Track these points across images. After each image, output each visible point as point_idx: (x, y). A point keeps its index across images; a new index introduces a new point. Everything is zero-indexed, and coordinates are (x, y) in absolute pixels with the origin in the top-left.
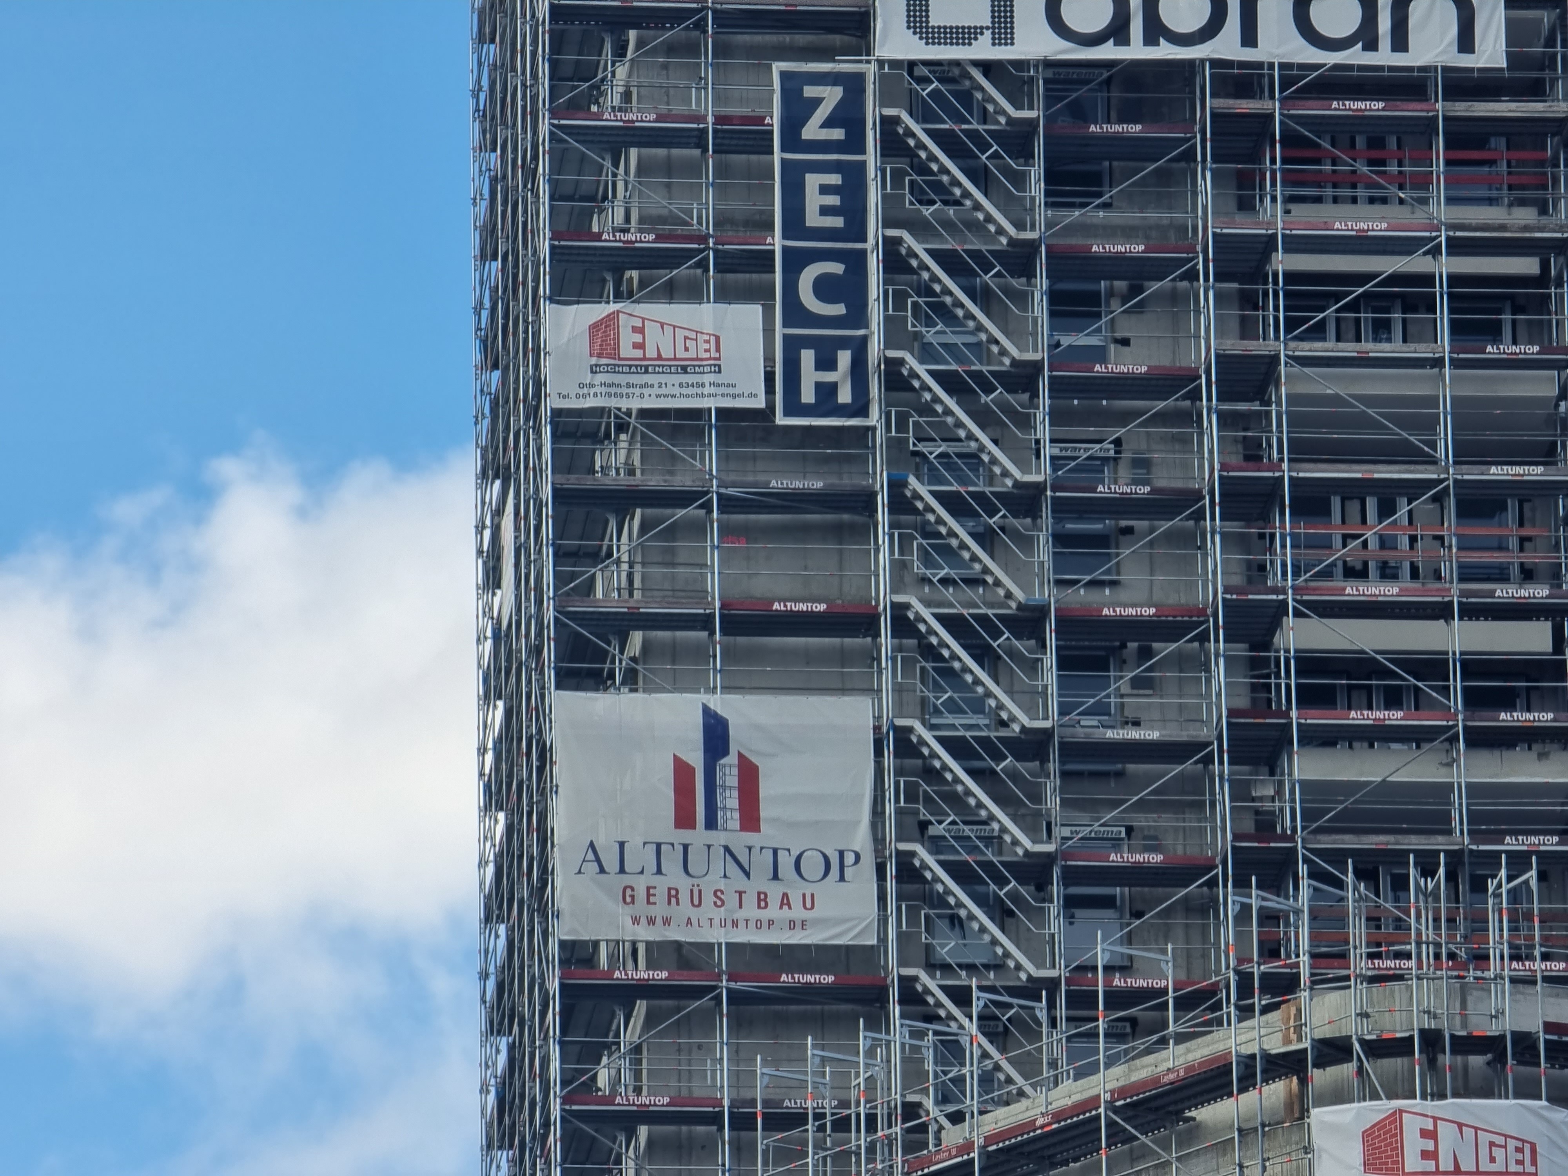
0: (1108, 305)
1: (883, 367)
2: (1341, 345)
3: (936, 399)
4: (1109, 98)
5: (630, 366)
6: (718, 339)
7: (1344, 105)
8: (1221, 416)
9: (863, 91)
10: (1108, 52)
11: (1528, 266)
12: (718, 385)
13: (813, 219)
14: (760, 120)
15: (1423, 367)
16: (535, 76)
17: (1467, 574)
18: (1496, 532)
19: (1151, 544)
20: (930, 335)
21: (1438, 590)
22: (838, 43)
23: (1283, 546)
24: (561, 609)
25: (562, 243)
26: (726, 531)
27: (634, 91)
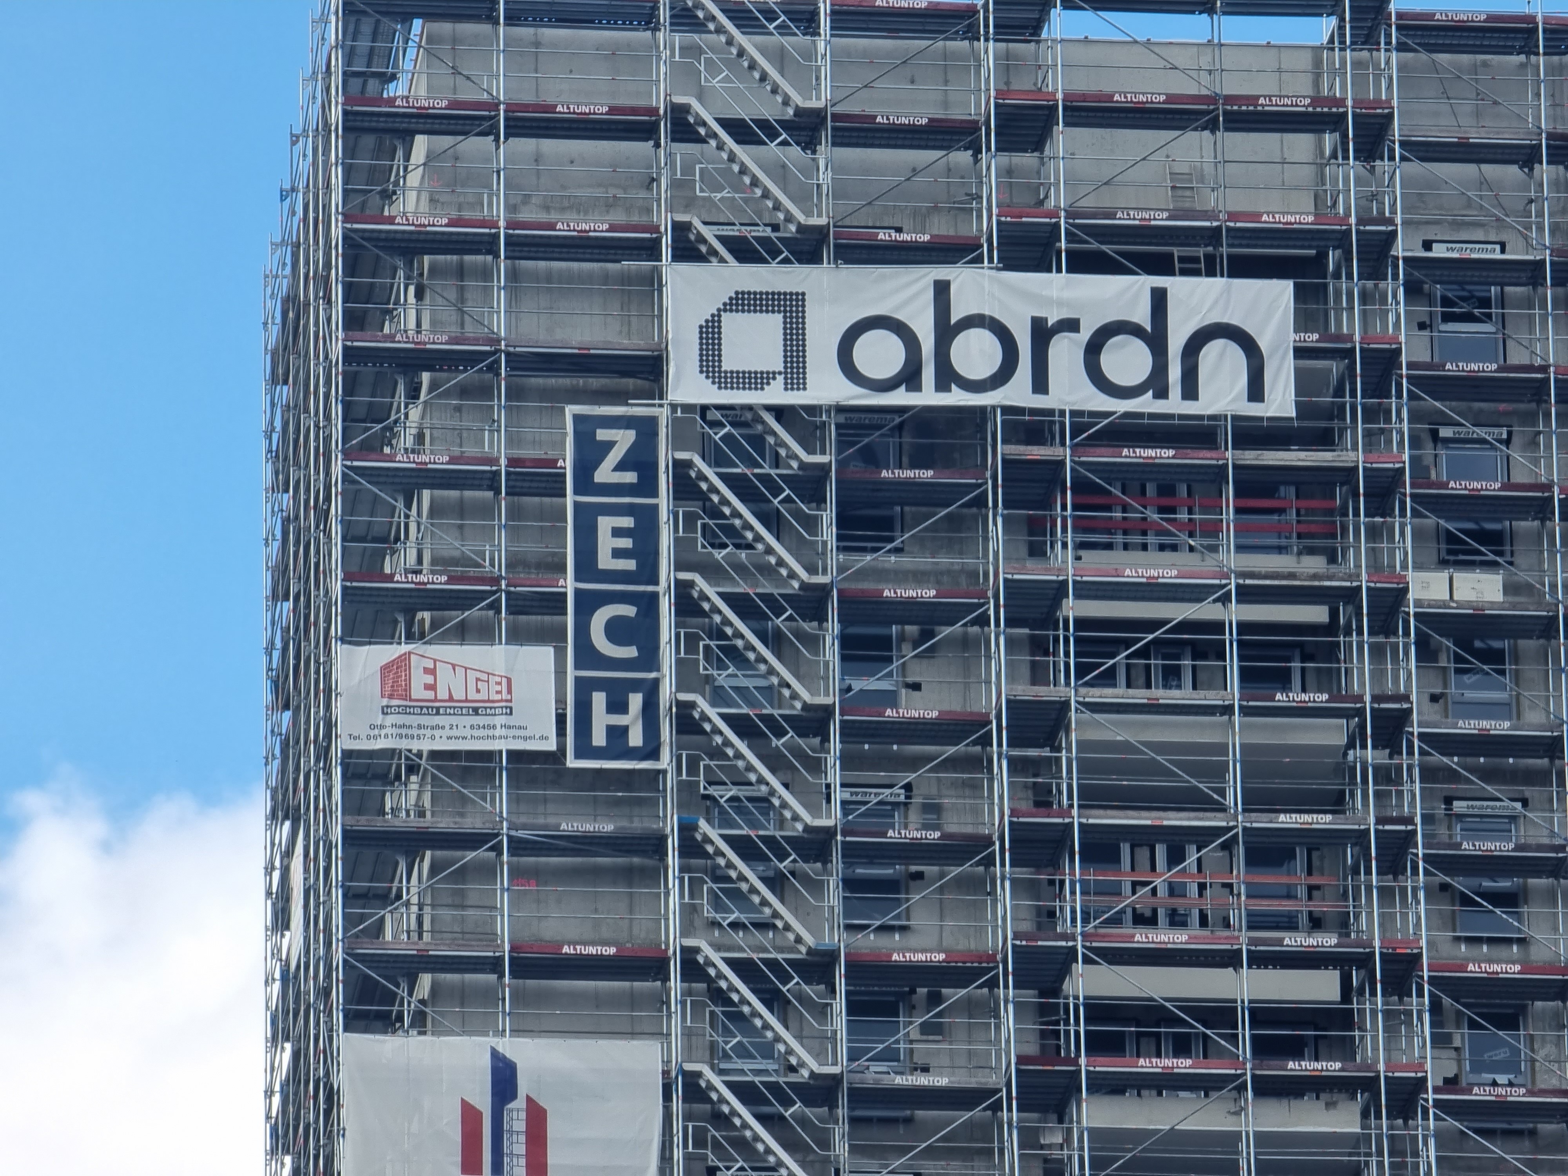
0: (899, 649)
1: (674, 710)
2: (1131, 691)
3: (727, 743)
4: (900, 444)
5: (421, 708)
6: (509, 681)
7: (1134, 452)
8: (1012, 761)
9: (656, 434)
10: (900, 398)
11: (1317, 614)
12: (510, 727)
13: (605, 561)
14: (553, 463)
15: (1213, 714)
16: (328, 417)
17: (1256, 922)
18: (1284, 880)
19: (941, 890)
20: (722, 678)
21: (1227, 938)
22: (631, 387)
23: (1073, 893)
24: (350, 951)
25: (355, 584)
26: (516, 874)
27: (427, 433)
